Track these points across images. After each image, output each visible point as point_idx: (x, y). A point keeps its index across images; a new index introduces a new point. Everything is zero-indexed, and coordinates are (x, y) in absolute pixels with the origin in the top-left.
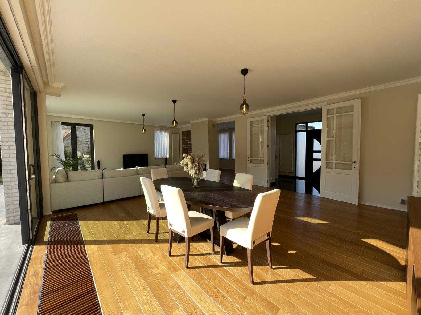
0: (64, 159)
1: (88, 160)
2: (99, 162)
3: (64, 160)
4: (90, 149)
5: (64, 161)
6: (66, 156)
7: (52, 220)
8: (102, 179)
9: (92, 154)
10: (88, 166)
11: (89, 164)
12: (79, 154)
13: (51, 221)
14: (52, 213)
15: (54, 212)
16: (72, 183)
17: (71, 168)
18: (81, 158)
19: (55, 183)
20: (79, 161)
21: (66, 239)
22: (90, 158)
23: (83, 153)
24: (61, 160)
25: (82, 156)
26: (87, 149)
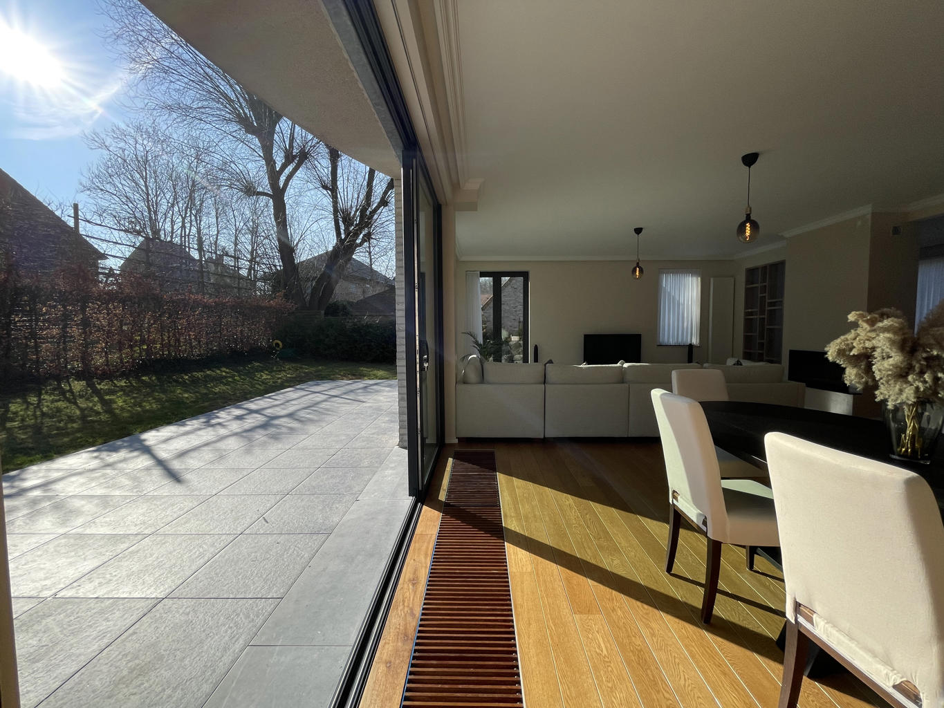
0: (481, 340)
1: (517, 345)
2: (536, 348)
3: (482, 343)
4: (521, 324)
5: (481, 345)
6: (485, 336)
7: (457, 457)
8: (543, 385)
9: (524, 334)
10: (519, 357)
11: (519, 354)
12: (504, 334)
13: (454, 458)
14: (456, 441)
15: (460, 440)
16: (489, 386)
17: (491, 358)
18: (508, 340)
19: (464, 383)
20: (504, 347)
21: (471, 510)
22: (521, 342)
23: (511, 334)
24: (476, 343)
25: (509, 337)
26: (517, 326)
